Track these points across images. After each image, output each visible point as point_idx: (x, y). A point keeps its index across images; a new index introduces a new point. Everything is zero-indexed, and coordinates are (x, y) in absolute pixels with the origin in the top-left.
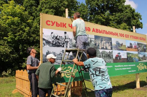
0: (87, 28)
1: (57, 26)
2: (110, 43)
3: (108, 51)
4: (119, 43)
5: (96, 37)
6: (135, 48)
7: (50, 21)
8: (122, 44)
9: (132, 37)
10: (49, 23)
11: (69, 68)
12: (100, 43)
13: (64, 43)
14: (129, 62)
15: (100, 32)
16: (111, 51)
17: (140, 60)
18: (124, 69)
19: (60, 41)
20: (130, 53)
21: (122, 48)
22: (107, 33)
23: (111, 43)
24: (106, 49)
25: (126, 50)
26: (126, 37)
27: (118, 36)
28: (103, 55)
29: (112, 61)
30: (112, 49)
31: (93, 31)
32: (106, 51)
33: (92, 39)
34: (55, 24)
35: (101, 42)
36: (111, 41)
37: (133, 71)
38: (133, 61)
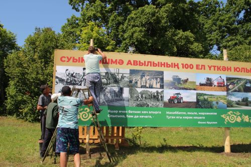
0: (118, 61)
1: (73, 61)
2: (158, 79)
3: (154, 91)
4: (180, 79)
5: (133, 72)
6: (219, 86)
7: (65, 57)
8: (188, 79)
9: (212, 68)
10: (63, 59)
11: (87, 110)
12: (139, 80)
13: (81, 81)
14: (202, 108)
15: (141, 64)
16: (160, 90)
17: (232, 106)
18: (187, 118)
19: (76, 79)
20: (205, 95)
21: (186, 86)
22: (154, 65)
23: (162, 79)
24: (151, 87)
25: (195, 89)
26: (197, 69)
27: (178, 68)
28: (144, 96)
29: (160, 104)
30: (162, 87)
31: (127, 64)
32: (150, 90)
33: (124, 75)
34: (72, 60)
35: (142, 78)
36: (161, 77)
37: (208, 122)
38: (211, 107)
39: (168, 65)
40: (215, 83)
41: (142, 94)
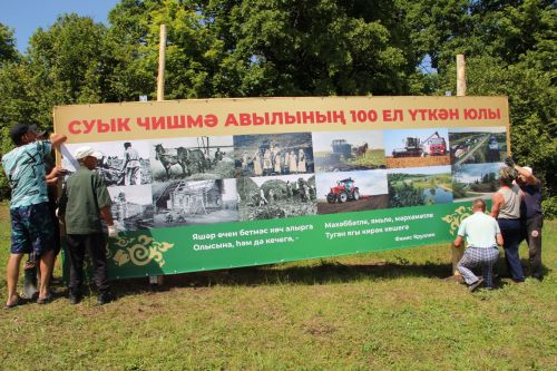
0: (204, 118)
1: (100, 130)
2: (301, 151)
3: (292, 179)
4: (349, 146)
5: (240, 141)
6: (433, 155)
7: (78, 123)
8: (366, 146)
9: (419, 115)
10: (76, 127)
11: (143, 241)
12: (258, 158)
13: (124, 174)
14: (401, 206)
15: (257, 120)
16: (306, 177)
17: (463, 196)
18: (372, 231)
19: (110, 171)
20: (407, 176)
21: (363, 160)
22: (289, 119)
23: (309, 151)
24: (286, 171)
25: (383, 167)
26: (385, 119)
27: (344, 122)
28: (271, 193)
29: (310, 208)
30: (310, 168)
31: (227, 124)
32: (284, 178)
33: (222, 150)
34: (95, 127)
35: (263, 153)
36: (306, 146)
37: (416, 237)
38: (421, 203)
39: (319, 118)
40: (427, 149)
41: (266, 189)
